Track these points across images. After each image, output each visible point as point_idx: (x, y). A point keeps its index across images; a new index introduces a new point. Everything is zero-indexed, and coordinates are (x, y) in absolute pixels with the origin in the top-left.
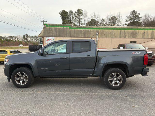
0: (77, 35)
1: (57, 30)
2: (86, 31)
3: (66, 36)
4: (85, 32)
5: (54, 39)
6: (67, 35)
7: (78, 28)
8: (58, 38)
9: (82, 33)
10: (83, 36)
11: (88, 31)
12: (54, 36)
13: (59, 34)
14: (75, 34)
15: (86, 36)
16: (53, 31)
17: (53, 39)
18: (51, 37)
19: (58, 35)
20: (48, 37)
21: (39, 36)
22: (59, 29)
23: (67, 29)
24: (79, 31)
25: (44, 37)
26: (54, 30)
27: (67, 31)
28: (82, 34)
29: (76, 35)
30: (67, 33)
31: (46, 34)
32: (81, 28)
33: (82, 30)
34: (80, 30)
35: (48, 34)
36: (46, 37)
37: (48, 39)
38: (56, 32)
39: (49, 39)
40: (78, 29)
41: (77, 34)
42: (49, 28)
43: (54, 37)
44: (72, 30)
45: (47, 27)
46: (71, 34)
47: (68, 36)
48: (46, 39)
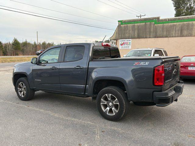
0: (167, 33)
1: (136, 27)
2: (184, 25)
3: (148, 36)
4: (181, 27)
5: (131, 42)
6: (150, 35)
7: (170, 21)
8: (137, 39)
9: (175, 29)
10: (178, 33)
11: (188, 25)
12: (130, 37)
13: (138, 34)
14: (163, 31)
15: (184, 33)
16: (129, 31)
17: (129, 42)
18: (126, 40)
19: (136, 35)
20: (123, 40)
21: (111, 39)
22: (138, 26)
23: (150, 24)
24: (171, 26)
25: (118, 40)
26: (131, 29)
27: (150, 29)
28: (176, 31)
29: (165, 33)
30: (150, 32)
31: (121, 35)
32: (175, 21)
33: (176, 25)
34: (172, 24)
35: (123, 35)
36: (120, 40)
37: (122, 42)
38: (134, 32)
39: (125, 42)
40: (170, 24)
41: (167, 31)
42: (125, 26)
43: (131, 40)
44: (158, 26)
45: (121, 25)
46: (156, 33)
47: (152, 36)
48: (120, 43)
